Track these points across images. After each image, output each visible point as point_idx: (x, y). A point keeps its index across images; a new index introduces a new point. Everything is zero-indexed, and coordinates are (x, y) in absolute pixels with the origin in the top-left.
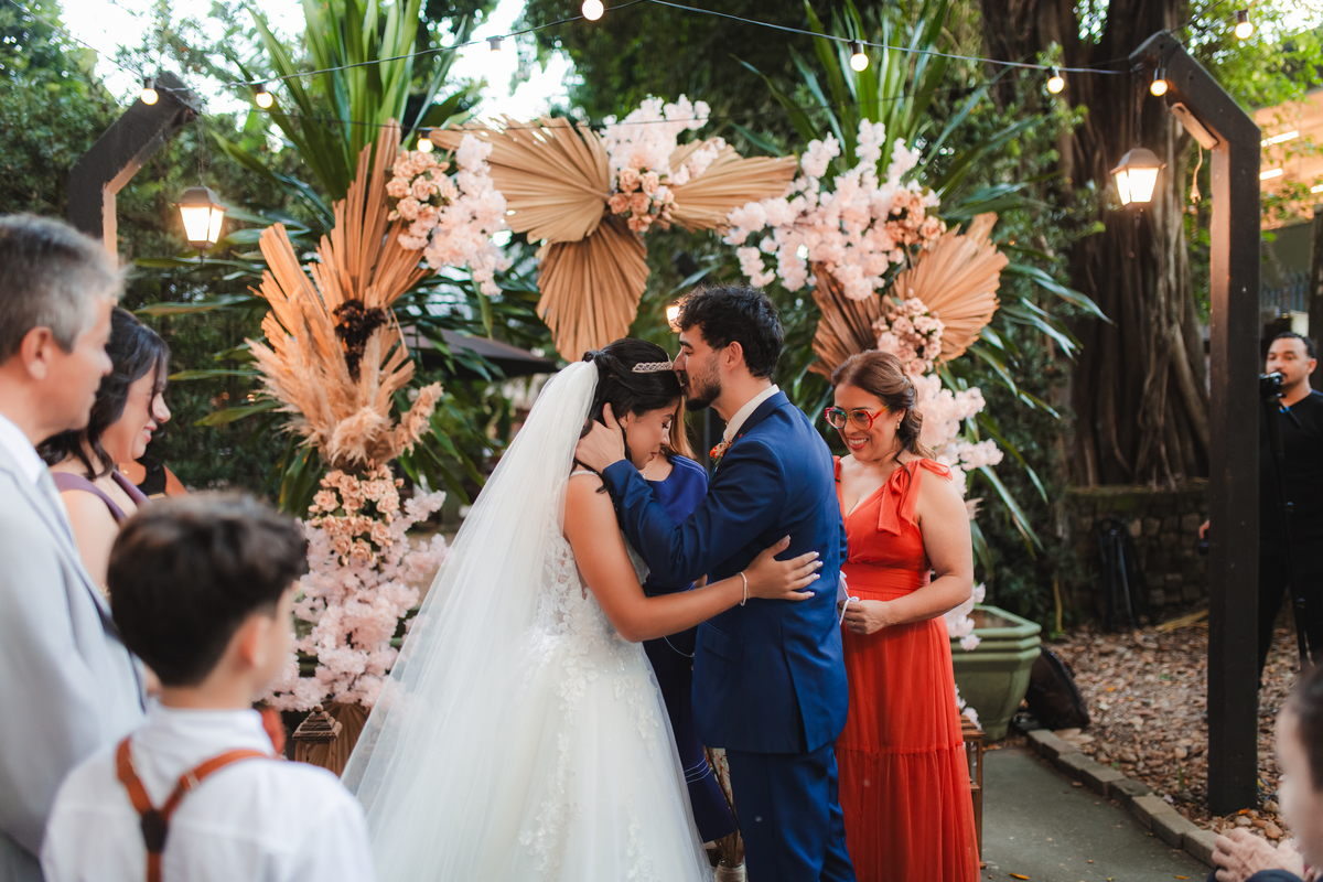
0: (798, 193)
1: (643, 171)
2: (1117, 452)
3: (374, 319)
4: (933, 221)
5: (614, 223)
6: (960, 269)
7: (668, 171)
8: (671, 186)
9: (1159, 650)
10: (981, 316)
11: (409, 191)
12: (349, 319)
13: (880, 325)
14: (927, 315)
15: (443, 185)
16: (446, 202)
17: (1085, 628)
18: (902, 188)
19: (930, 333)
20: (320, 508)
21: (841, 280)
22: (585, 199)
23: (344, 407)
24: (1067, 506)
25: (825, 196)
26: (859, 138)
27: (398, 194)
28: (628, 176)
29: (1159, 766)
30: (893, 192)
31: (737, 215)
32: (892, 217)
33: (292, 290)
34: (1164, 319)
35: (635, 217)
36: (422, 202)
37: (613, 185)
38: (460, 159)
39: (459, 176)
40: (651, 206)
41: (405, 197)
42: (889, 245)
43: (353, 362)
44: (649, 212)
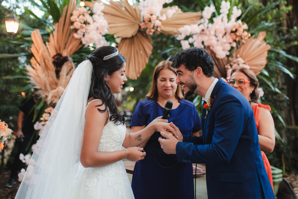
0: (202, 24)
1: (151, 15)
3: (65, 60)
4: (246, 33)
5: (142, 32)
6: (254, 50)
7: (160, 15)
8: (160, 21)
10: (262, 65)
11: (77, 20)
12: (57, 59)
13: (228, 66)
14: (244, 63)
15: (88, 18)
16: (89, 24)
17: (293, 172)
18: (235, 23)
20: (44, 119)
21: (215, 52)
22: (133, 24)
23: (54, 86)
24: (286, 132)
25: (210, 25)
26: (221, 7)
27: (74, 21)
28: (146, 17)
30: (233, 24)
31: (181, 29)
32: (232, 32)
33: (40, 50)
35: (148, 30)
36: (81, 23)
37: (142, 20)
38: (94, 11)
39: (94, 16)
40: (154, 26)
41: (76, 21)
42: (231, 41)
43: (58, 73)
44: (153, 28)
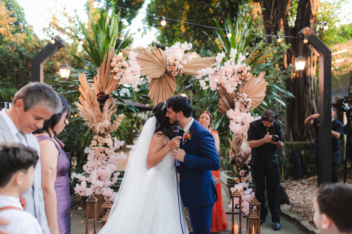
0: (215, 66)
1: (175, 60)
2: (298, 133)
3: (107, 97)
4: (249, 74)
5: (168, 73)
6: (256, 86)
7: (182, 61)
8: (182, 64)
9: (309, 184)
10: (261, 98)
11: (116, 65)
12: (101, 97)
13: (235, 100)
14: (247, 97)
15: (125, 63)
16: (126, 68)
17: (290, 178)
18: (241, 65)
19: (248, 102)
20: (93, 145)
21: (226, 88)
22: (160, 67)
23: (99, 119)
25: (222, 67)
26: (231, 52)
27: (113, 66)
28: (172, 62)
29: (307, 214)
30: (239, 66)
31: (199, 72)
32: (239, 72)
33: (86, 90)
34: (310, 98)
35: (173, 72)
36: (120, 68)
37: (168, 64)
38: (129, 57)
39: (129, 61)
40: (177, 69)
42: (238, 79)
43: (102, 108)
44: (177, 71)
